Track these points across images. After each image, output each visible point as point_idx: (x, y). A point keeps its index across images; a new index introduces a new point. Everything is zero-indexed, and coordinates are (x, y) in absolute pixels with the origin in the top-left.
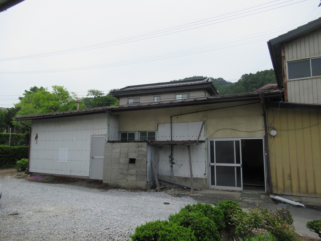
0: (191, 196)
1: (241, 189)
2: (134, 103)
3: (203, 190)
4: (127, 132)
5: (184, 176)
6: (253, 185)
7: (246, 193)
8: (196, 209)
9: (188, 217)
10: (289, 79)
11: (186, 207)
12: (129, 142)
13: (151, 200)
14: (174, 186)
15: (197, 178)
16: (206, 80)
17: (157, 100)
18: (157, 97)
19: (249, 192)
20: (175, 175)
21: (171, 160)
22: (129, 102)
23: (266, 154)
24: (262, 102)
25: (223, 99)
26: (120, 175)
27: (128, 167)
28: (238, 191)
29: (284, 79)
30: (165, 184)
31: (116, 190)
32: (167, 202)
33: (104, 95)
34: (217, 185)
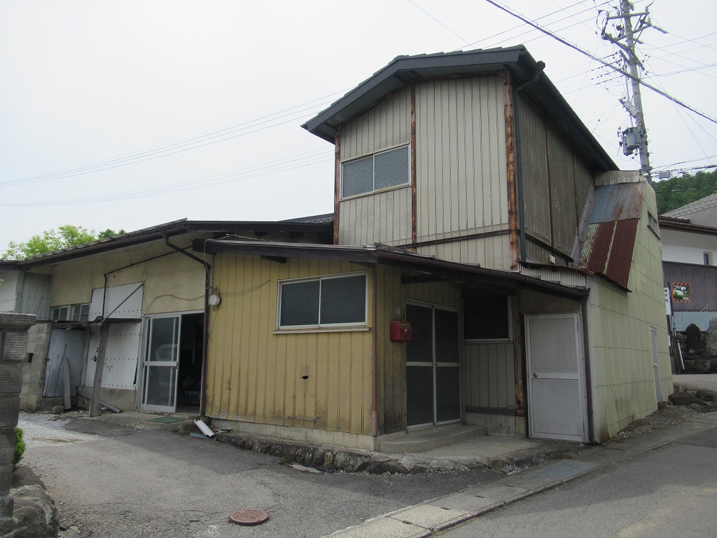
1: (174, 410)
4: (59, 307)
5: (112, 387)
7: (178, 416)
20: (103, 386)
29: (336, 198)
34: (147, 404)
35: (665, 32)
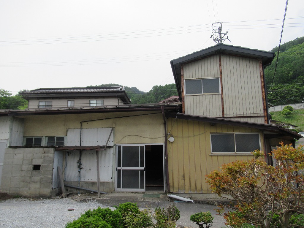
0: (97, 201)
1: (144, 190)
2: (45, 106)
3: (109, 193)
4: (33, 137)
5: (91, 181)
6: (155, 186)
7: (148, 193)
8: (96, 214)
9: (85, 223)
10: (186, 94)
11: (86, 213)
12: (34, 147)
13: (55, 207)
14: (81, 191)
15: (104, 182)
16: (120, 88)
17: (71, 104)
18: (71, 101)
19: (151, 193)
20: (83, 180)
21: (79, 165)
22: (40, 105)
23: (165, 158)
24: (162, 112)
25: (131, 108)
26: (21, 183)
27: (32, 174)
28: (141, 193)
29: (182, 94)
30: (72, 190)
31: (15, 199)
32: (72, 208)
33: (11, 95)
34: (123, 188)
35: (230, 42)
